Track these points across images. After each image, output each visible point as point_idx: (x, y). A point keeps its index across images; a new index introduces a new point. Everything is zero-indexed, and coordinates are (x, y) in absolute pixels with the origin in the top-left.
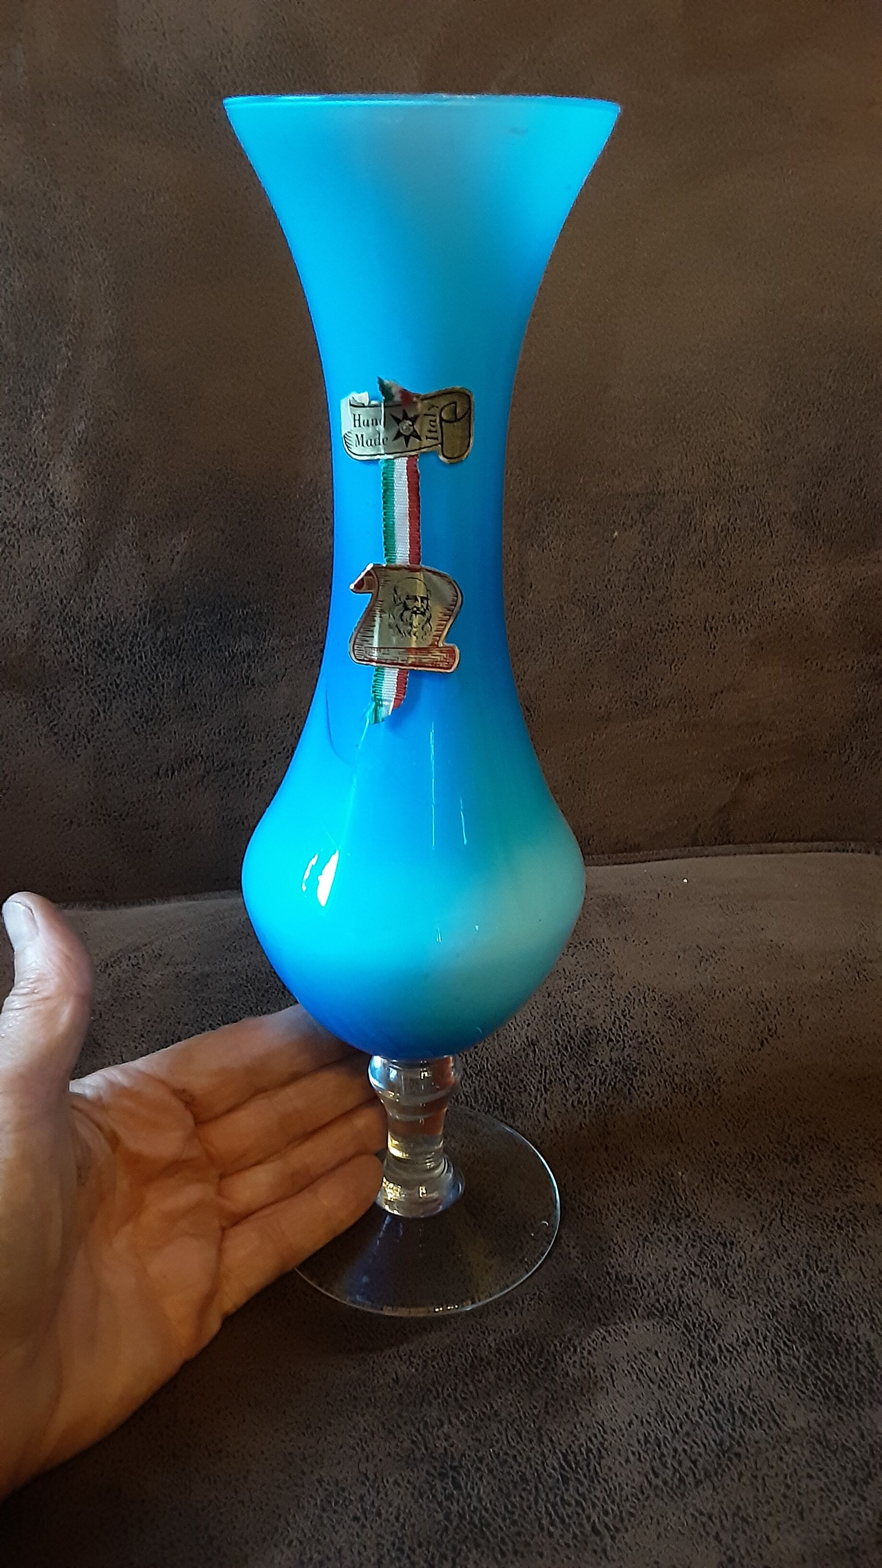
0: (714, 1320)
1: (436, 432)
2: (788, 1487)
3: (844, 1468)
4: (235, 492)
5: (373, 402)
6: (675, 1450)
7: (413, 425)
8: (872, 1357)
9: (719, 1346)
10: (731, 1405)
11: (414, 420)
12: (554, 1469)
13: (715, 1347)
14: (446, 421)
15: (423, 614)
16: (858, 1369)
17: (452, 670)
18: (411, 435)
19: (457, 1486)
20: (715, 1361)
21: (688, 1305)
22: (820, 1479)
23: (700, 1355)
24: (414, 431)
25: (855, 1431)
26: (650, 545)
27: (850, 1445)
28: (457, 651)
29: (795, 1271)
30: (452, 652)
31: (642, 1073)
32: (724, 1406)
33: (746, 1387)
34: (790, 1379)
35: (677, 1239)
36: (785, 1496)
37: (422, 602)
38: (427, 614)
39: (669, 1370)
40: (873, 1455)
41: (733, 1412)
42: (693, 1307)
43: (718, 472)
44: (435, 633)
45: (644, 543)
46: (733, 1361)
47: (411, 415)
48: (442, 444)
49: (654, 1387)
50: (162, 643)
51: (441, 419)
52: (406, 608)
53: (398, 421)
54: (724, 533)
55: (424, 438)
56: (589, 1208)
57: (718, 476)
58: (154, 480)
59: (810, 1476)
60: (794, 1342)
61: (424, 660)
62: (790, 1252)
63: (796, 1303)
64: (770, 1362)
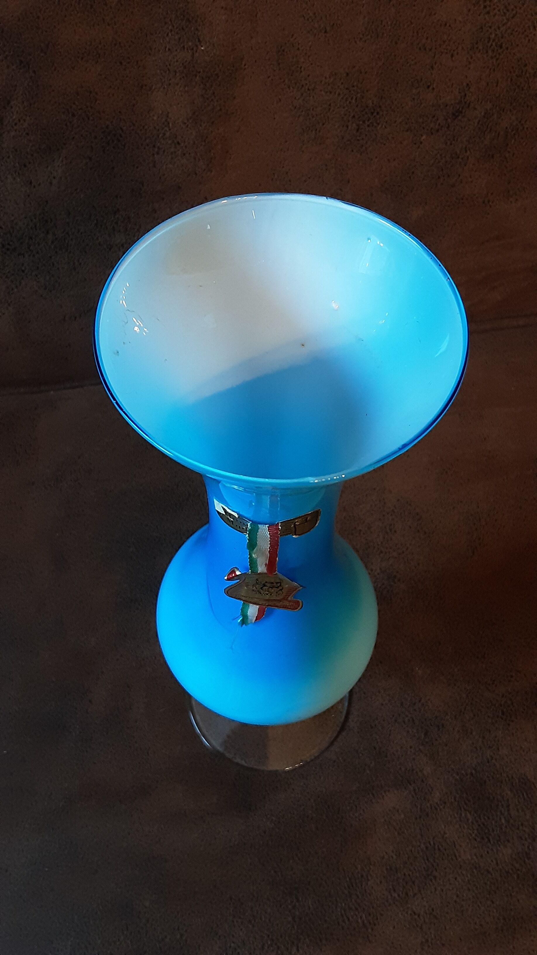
0: (430, 785)
2: (457, 896)
3: (486, 884)
4: (96, 127)
6: (405, 874)
8: (508, 810)
9: (431, 804)
10: (434, 844)
12: (345, 888)
13: (429, 805)
16: (500, 819)
19: (298, 901)
20: (428, 815)
21: (417, 772)
22: (473, 891)
23: (421, 810)
25: (494, 861)
26: (451, 144)
27: (491, 869)
29: (475, 747)
31: (399, 580)
32: (430, 845)
33: (442, 832)
34: (465, 827)
35: (413, 720)
36: (455, 902)
39: (404, 821)
40: (501, 876)
41: (435, 849)
42: (419, 774)
43: (519, 84)
45: (446, 144)
46: (437, 815)
49: (396, 833)
54: (514, 132)
57: (518, 87)
58: (25, 120)
59: (469, 890)
60: (469, 801)
62: (474, 733)
63: (473, 771)
64: (456, 815)
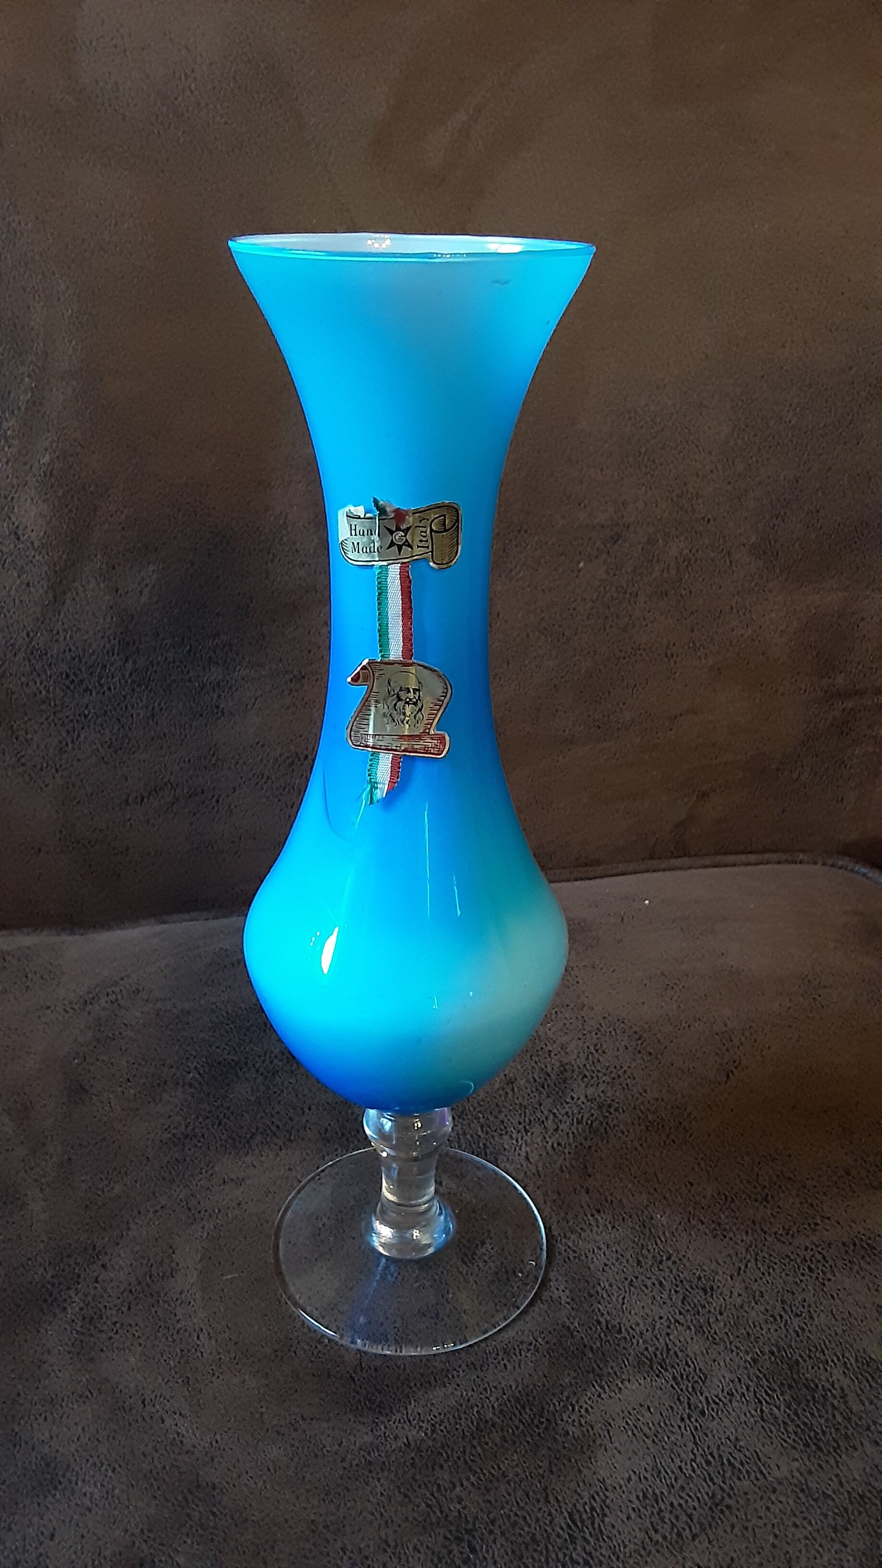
0: (700, 1370)
1: (427, 541)
2: (776, 1536)
3: (826, 1516)
5: (368, 515)
6: (672, 1504)
7: (405, 536)
8: (846, 1403)
9: (706, 1398)
10: (720, 1456)
11: (406, 531)
12: (562, 1529)
13: (703, 1399)
14: (436, 532)
15: (415, 704)
16: (834, 1416)
17: (442, 756)
18: (404, 544)
19: (473, 1550)
20: (703, 1413)
21: (675, 1353)
22: (804, 1528)
23: (690, 1408)
24: (407, 541)
25: (834, 1478)
26: (615, 575)
27: (830, 1493)
28: (447, 738)
29: (772, 1316)
30: (442, 739)
32: (713, 1457)
33: (732, 1438)
34: (773, 1429)
35: (661, 1284)
36: (774, 1546)
37: (414, 693)
38: (420, 705)
39: (662, 1424)
40: (851, 1502)
41: (723, 1464)
42: (680, 1354)
43: (681, 505)
44: (426, 722)
45: (608, 573)
46: (720, 1412)
47: (404, 527)
48: (432, 552)
49: (649, 1442)
50: (131, 674)
51: (432, 530)
52: (399, 699)
53: (391, 532)
54: (686, 563)
55: (415, 547)
56: (575, 1252)
57: (681, 508)
59: (795, 1525)
60: (774, 1391)
61: (416, 747)
62: (766, 1297)
63: (774, 1349)
64: (753, 1412)
